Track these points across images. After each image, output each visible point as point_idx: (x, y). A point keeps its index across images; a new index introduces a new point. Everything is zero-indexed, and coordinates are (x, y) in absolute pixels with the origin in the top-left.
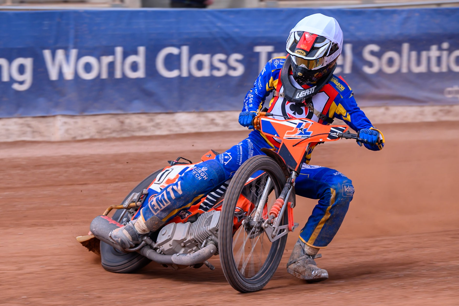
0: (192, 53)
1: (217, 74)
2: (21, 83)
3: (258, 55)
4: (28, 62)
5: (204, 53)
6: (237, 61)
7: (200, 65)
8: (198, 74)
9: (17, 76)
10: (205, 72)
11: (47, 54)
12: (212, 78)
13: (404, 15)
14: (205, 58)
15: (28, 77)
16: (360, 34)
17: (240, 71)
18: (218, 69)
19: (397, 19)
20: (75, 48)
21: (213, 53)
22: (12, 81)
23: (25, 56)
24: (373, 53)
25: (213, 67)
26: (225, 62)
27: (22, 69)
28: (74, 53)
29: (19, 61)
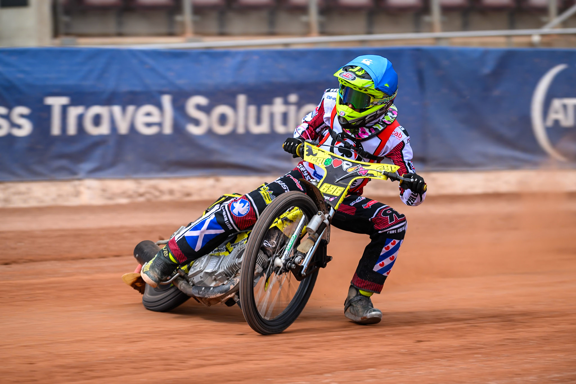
13: (239, 59)
16: (181, 82)
19: (230, 63)
24: (199, 107)
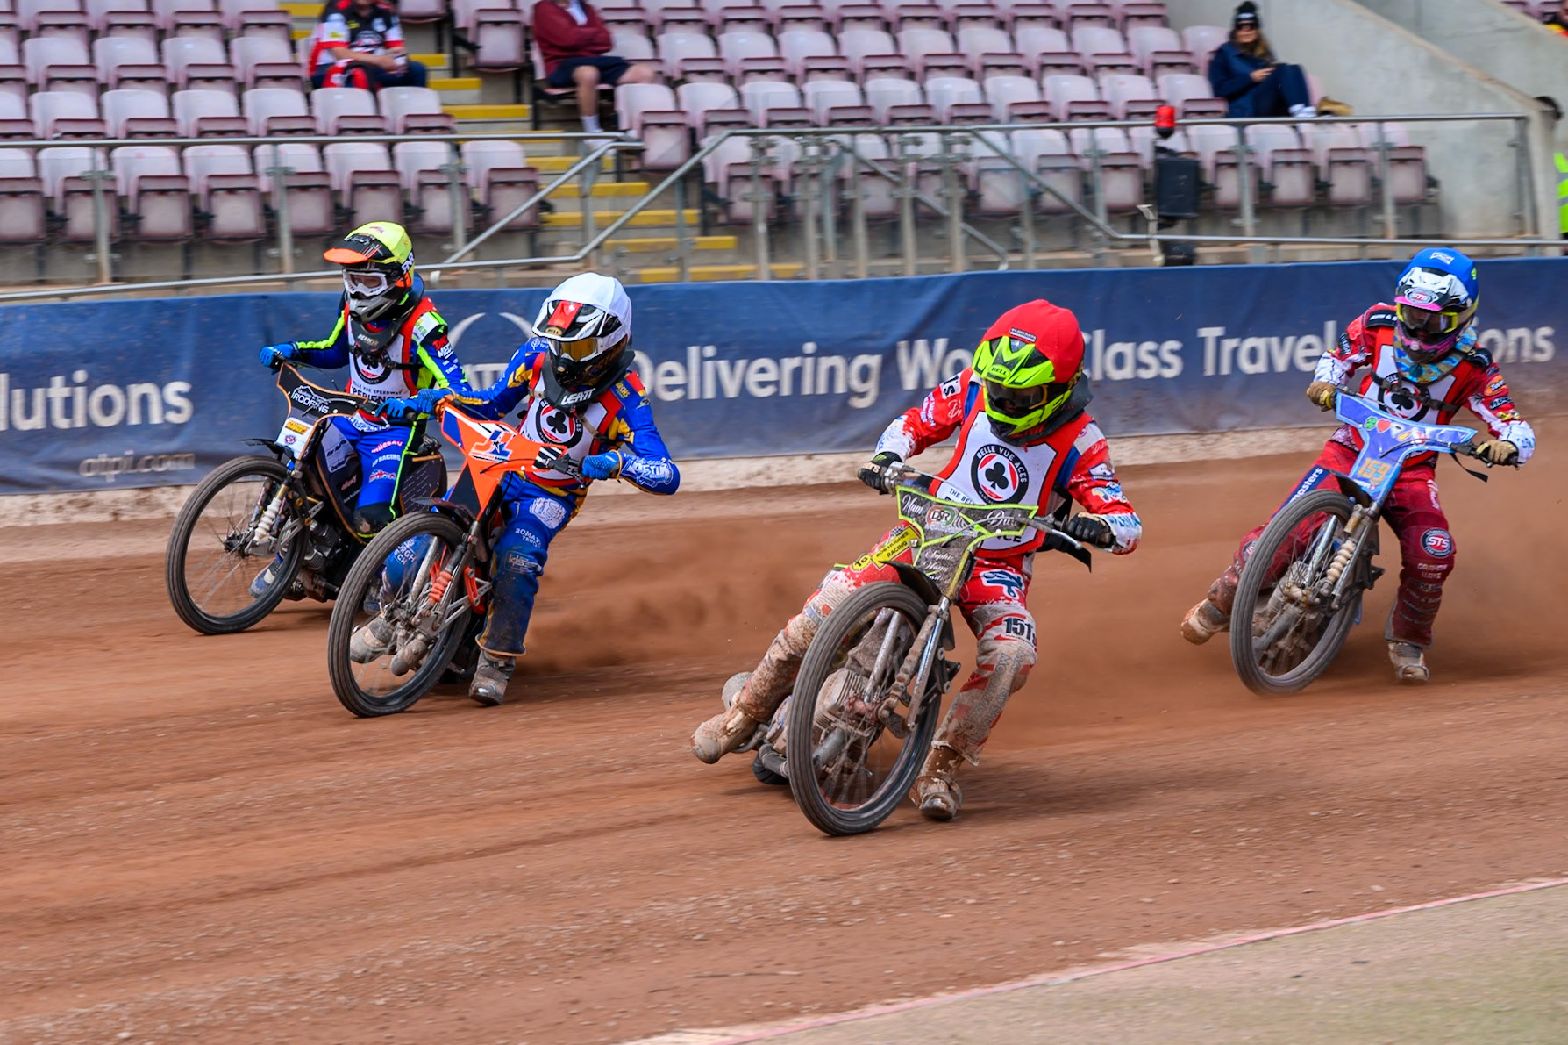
0: (1107, 344)
1: (1145, 374)
2: (862, 395)
3: (1203, 340)
4: (874, 361)
5: (1126, 341)
6: (1173, 352)
7: (1120, 361)
8: (1117, 375)
9: (856, 384)
10: (1127, 373)
12: (1136, 381)
14: (1126, 348)
15: (872, 387)
17: (1175, 369)
18: (1146, 366)
21: (1139, 343)
22: (851, 393)
23: (871, 352)
25: (1140, 365)
26: (1155, 353)
27: (865, 374)
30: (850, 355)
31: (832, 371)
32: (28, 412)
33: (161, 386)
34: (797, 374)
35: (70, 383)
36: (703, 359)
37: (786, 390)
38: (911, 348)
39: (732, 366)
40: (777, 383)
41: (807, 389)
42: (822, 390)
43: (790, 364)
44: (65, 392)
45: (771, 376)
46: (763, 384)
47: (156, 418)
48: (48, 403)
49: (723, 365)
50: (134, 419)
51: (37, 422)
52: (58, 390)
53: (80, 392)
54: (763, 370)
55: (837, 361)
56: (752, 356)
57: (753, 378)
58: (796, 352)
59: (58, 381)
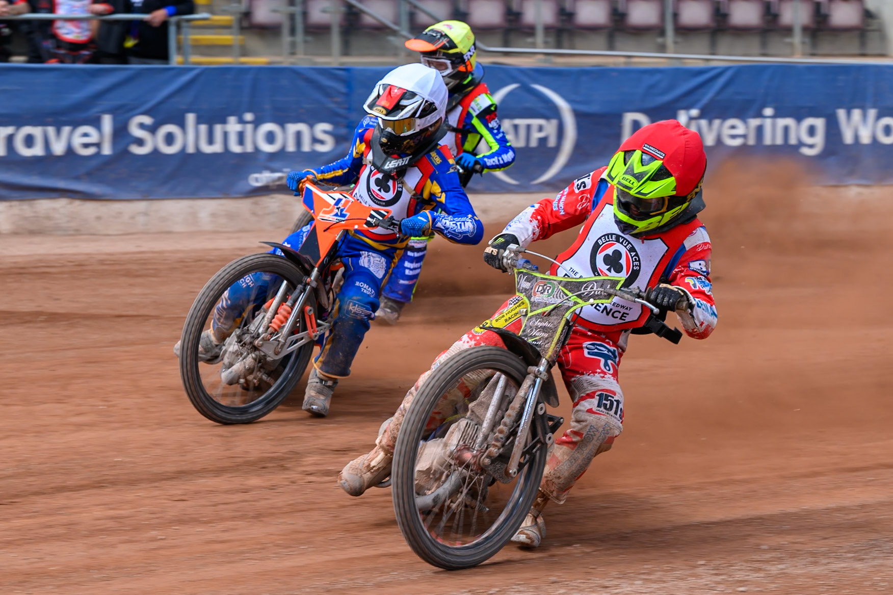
2: (811, 146)
4: (819, 123)
11: (841, 113)
15: (819, 140)
20: (874, 107)
22: (801, 144)
27: (812, 131)
28: (872, 113)
29: (809, 121)
30: (799, 119)
31: (786, 129)
32: (211, 141)
33: (311, 126)
34: (760, 130)
35: (241, 121)
36: (691, 119)
37: (751, 141)
38: (849, 114)
39: (710, 123)
40: (744, 136)
41: (768, 141)
42: (779, 141)
43: (754, 122)
44: (239, 127)
45: (741, 130)
46: (734, 137)
47: (306, 148)
48: (226, 135)
49: (703, 123)
50: (291, 148)
51: (217, 148)
52: (233, 126)
53: (249, 127)
54: (733, 127)
55: (790, 122)
56: (724, 117)
57: (726, 131)
58: (759, 115)
59: (232, 119)
